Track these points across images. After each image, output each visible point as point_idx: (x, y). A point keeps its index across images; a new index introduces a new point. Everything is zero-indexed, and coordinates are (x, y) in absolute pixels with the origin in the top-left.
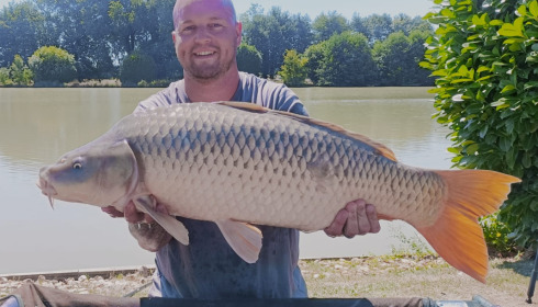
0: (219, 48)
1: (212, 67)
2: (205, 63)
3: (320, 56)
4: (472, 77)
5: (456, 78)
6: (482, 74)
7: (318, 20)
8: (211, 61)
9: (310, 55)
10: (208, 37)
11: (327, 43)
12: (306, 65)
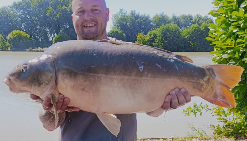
0: (97, 22)
1: (94, 33)
2: (90, 31)
3: (155, 36)
4: (233, 45)
5: (225, 45)
6: (239, 43)
7: (155, 17)
8: (93, 29)
9: (150, 35)
10: (91, 16)
11: (159, 29)
12: (149, 41)
